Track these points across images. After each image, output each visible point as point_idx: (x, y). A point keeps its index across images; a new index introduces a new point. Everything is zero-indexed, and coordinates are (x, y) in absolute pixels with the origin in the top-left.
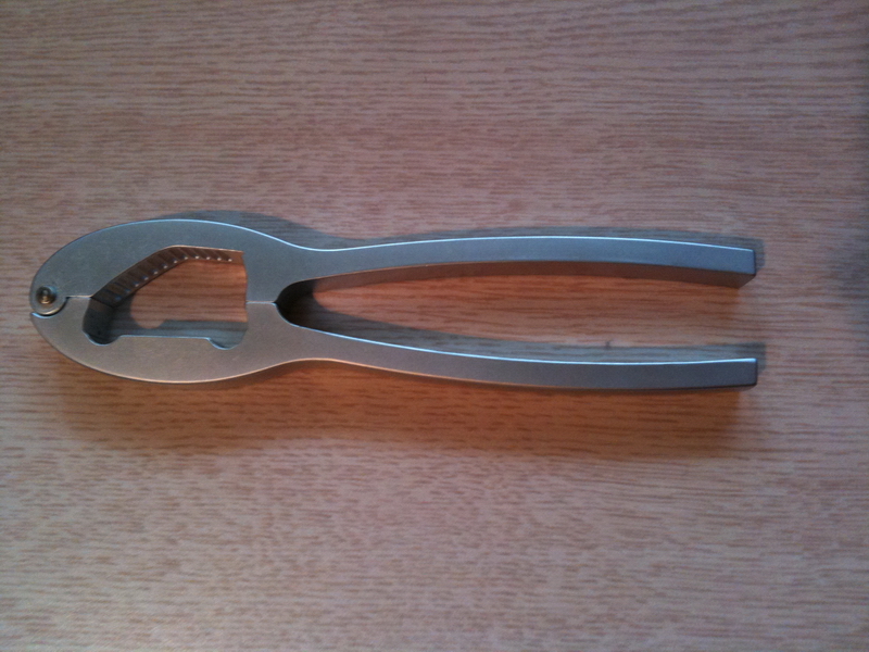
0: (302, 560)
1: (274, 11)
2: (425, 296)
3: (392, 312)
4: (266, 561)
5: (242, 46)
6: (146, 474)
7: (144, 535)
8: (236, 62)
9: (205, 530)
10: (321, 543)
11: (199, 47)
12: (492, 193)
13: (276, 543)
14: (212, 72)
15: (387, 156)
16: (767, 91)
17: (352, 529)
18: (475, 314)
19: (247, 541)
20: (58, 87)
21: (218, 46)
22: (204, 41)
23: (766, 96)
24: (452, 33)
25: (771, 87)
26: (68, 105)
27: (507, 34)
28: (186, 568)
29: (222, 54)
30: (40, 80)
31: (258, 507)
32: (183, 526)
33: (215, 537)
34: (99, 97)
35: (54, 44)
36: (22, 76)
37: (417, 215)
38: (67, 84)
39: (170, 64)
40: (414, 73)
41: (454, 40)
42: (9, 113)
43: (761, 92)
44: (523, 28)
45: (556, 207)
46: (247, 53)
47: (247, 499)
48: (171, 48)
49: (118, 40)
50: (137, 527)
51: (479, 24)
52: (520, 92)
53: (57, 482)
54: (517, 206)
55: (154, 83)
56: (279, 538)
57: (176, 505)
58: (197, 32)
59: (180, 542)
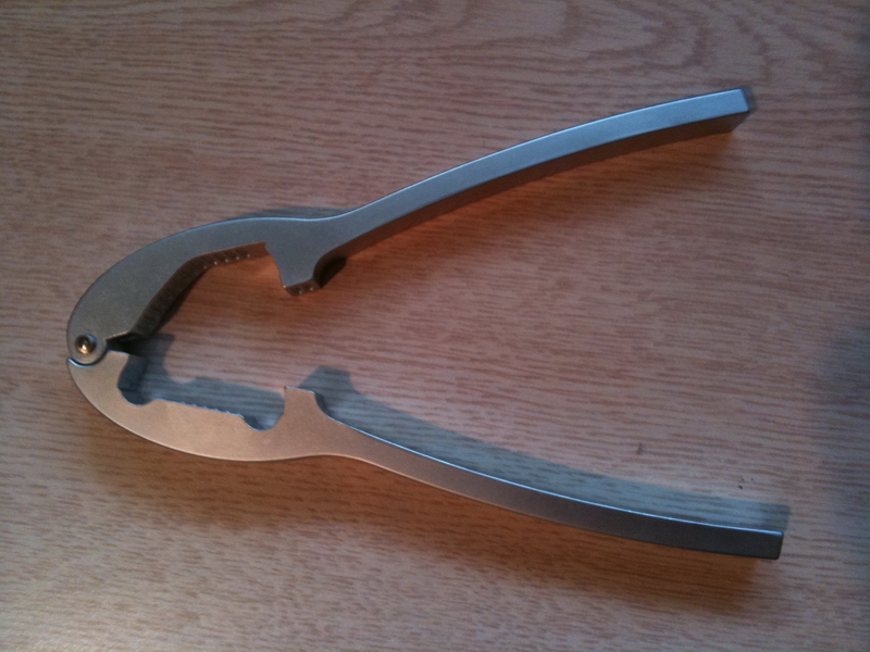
0: (321, 624)
1: (334, 57)
2: (464, 368)
3: (430, 381)
4: (285, 621)
5: (299, 90)
6: (170, 524)
7: (166, 586)
8: (292, 107)
9: (225, 586)
10: (341, 610)
11: (254, 87)
12: (541, 269)
13: (296, 606)
14: (267, 115)
16: (827, 191)
17: (373, 598)
18: (513, 391)
19: (268, 601)
21: (274, 88)
22: (261, 80)
23: (824, 195)
24: (515, 98)
25: (832, 187)
26: (115, 134)
27: (571, 105)
28: (203, 622)
29: (278, 97)
30: (87, 105)
31: (279, 567)
32: (204, 580)
33: (236, 593)
34: (147, 129)
35: (103, 67)
36: (68, 98)
37: (465, 284)
39: (223, 102)
40: (473, 136)
41: (517, 106)
42: (52, 136)
43: (821, 190)
44: (587, 100)
45: (604, 289)
46: (303, 99)
47: (271, 559)
48: (226, 85)
49: (173, 71)
50: (158, 576)
51: (543, 92)
53: (79, 524)
54: (565, 285)
55: (205, 120)
56: (299, 600)
57: (200, 558)
58: (254, 71)
59: (201, 595)
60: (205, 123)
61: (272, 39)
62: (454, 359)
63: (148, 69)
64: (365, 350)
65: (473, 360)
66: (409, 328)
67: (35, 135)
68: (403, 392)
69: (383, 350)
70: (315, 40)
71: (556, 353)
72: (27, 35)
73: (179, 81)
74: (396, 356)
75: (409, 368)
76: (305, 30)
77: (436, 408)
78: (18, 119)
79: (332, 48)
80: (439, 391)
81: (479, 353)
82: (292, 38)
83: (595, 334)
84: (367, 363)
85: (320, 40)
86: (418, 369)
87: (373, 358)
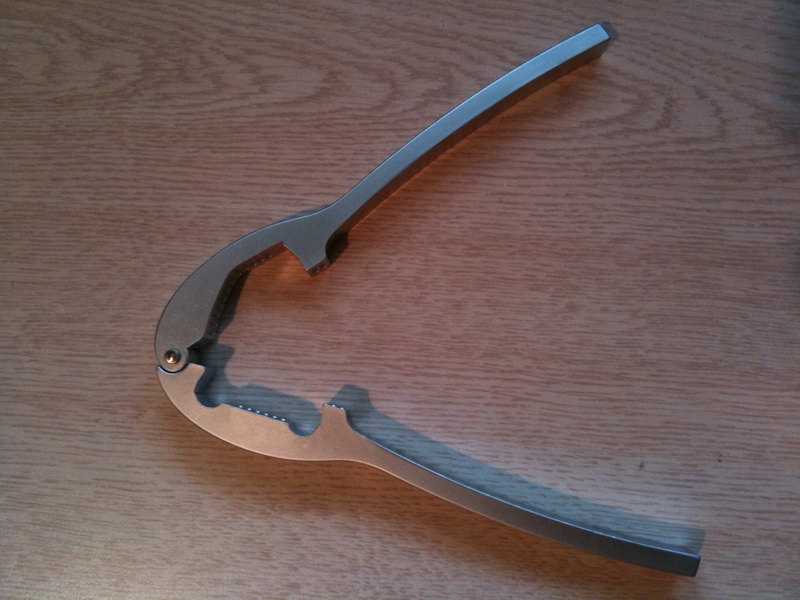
0: (397, 587)
1: (379, 137)
2: (496, 378)
3: (470, 390)
4: (368, 586)
5: (353, 165)
6: (273, 513)
7: (272, 563)
8: (348, 179)
9: (320, 561)
10: (411, 575)
11: (318, 165)
12: (552, 296)
13: (376, 573)
14: (329, 186)
15: (468, 262)
16: (775, 222)
17: (436, 564)
18: (537, 395)
19: (354, 570)
20: (201, 192)
21: (332, 165)
22: (322, 159)
23: (773, 226)
24: (524, 162)
25: (778, 219)
26: (209, 208)
27: (568, 165)
28: (304, 590)
29: (337, 172)
30: (184, 185)
31: (361, 544)
32: (303, 556)
33: (328, 566)
34: (235, 203)
35: (196, 154)
36: (170, 181)
37: (492, 312)
38: (208, 190)
39: (293, 178)
40: (492, 194)
41: (525, 169)
42: (159, 211)
43: (769, 222)
44: (580, 160)
45: (604, 310)
46: (357, 172)
47: (354, 537)
48: (294, 165)
49: (250, 155)
50: (266, 556)
51: (545, 156)
52: (577, 214)
53: (201, 518)
54: (572, 308)
55: (280, 193)
56: (379, 569)
57: (298, 539)
58: (316, 152)
59: (301, 569)
60: (279, 196)
61: (329, 126)
62: (488, 372)
63: (233, 155)
64: (418, 368)
65: (503, 372)
66: (451, 349)
67: (145, 212)
68: (450, 400)
69: (431, 367)
70: (362, 125)
71: (569, 362)
72: (131, 131)
73: (258, 163)
74: (443, 372)
75: (452, 380)
76: (355, 117)
77: (477, 411)
78: (129, 199)
79: (376, 130)
80: (477, 397)
81: (508, 366)
82: (346, 124)
83: (599, 346)
84: (420, 379)
85: (366, 124)
86: (460, 381)
87: (423, 374)
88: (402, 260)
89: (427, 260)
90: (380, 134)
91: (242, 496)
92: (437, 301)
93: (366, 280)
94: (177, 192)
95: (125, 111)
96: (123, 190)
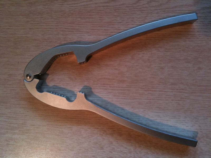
1: (135, 13)
2: (175, 92)
3: (167, 95)
5: (127, 23)
6: (104, 135)
7: (104, 150)
9: (119, 150)
11: (115, 23)
12: (193, 65)
15: (165, 54)
19: (130, 153)
20: (78, 32)
21: (120, 23)
22: (117, 21)
26: (81, 37)
29: (121, 25)
30: (72, 30)
32: (114, 148)
33: (122, 151)
34: (89, 36)
35: (76, 20)
36: (68, 29)
37: (174, 70)
38: (80, 31)
39: (108, 27)
40: (173, 31)
42: (65, 39)
45: (210, 69)
46: (128, 25)
47: (130, 142)
48: (108, 23)
49: (94, 20)
50: (102, 148)
52: (201, 38)
53: (81, 137)
54: (200, 68)
56: (138, 152)
57: (112, 143)
58: (115, 18)
59: (113, 152)
60: (103, 33)
61: (119, 10)
62: (173, 89)
64: (149, 88)
65: (177, 89)
66: (160, 82)
67: (60, 39)
68: (159, 99)
69: (154, 88)
70: (130, 9)
71: (199, 86)
72: (55, 13)
73: (96, 22)
74: (157, 90)
75: (161, 92)
76: (127, 7)
77: (169, 102)
78: (55, 35)
80: (169, 98)
81: (179, 88)
82: (124, 9)
83: (208, 81)
86: (163, 93)
87: (151, 91)
88: (143, 54)
89: (152, 53)
90: (136, 12)
91: (94, 129)
92: (155, 67)
93: (132, 60)
94: (70, 32)
95: (52, 6)
96: (53, 32)
